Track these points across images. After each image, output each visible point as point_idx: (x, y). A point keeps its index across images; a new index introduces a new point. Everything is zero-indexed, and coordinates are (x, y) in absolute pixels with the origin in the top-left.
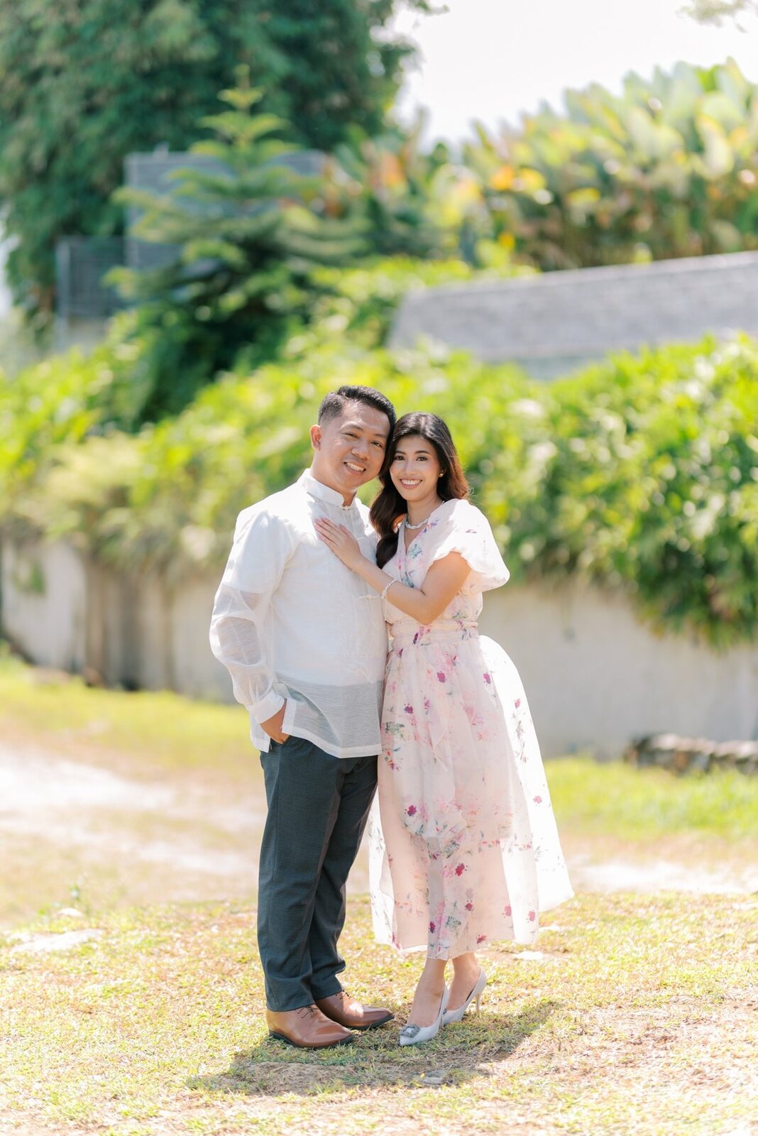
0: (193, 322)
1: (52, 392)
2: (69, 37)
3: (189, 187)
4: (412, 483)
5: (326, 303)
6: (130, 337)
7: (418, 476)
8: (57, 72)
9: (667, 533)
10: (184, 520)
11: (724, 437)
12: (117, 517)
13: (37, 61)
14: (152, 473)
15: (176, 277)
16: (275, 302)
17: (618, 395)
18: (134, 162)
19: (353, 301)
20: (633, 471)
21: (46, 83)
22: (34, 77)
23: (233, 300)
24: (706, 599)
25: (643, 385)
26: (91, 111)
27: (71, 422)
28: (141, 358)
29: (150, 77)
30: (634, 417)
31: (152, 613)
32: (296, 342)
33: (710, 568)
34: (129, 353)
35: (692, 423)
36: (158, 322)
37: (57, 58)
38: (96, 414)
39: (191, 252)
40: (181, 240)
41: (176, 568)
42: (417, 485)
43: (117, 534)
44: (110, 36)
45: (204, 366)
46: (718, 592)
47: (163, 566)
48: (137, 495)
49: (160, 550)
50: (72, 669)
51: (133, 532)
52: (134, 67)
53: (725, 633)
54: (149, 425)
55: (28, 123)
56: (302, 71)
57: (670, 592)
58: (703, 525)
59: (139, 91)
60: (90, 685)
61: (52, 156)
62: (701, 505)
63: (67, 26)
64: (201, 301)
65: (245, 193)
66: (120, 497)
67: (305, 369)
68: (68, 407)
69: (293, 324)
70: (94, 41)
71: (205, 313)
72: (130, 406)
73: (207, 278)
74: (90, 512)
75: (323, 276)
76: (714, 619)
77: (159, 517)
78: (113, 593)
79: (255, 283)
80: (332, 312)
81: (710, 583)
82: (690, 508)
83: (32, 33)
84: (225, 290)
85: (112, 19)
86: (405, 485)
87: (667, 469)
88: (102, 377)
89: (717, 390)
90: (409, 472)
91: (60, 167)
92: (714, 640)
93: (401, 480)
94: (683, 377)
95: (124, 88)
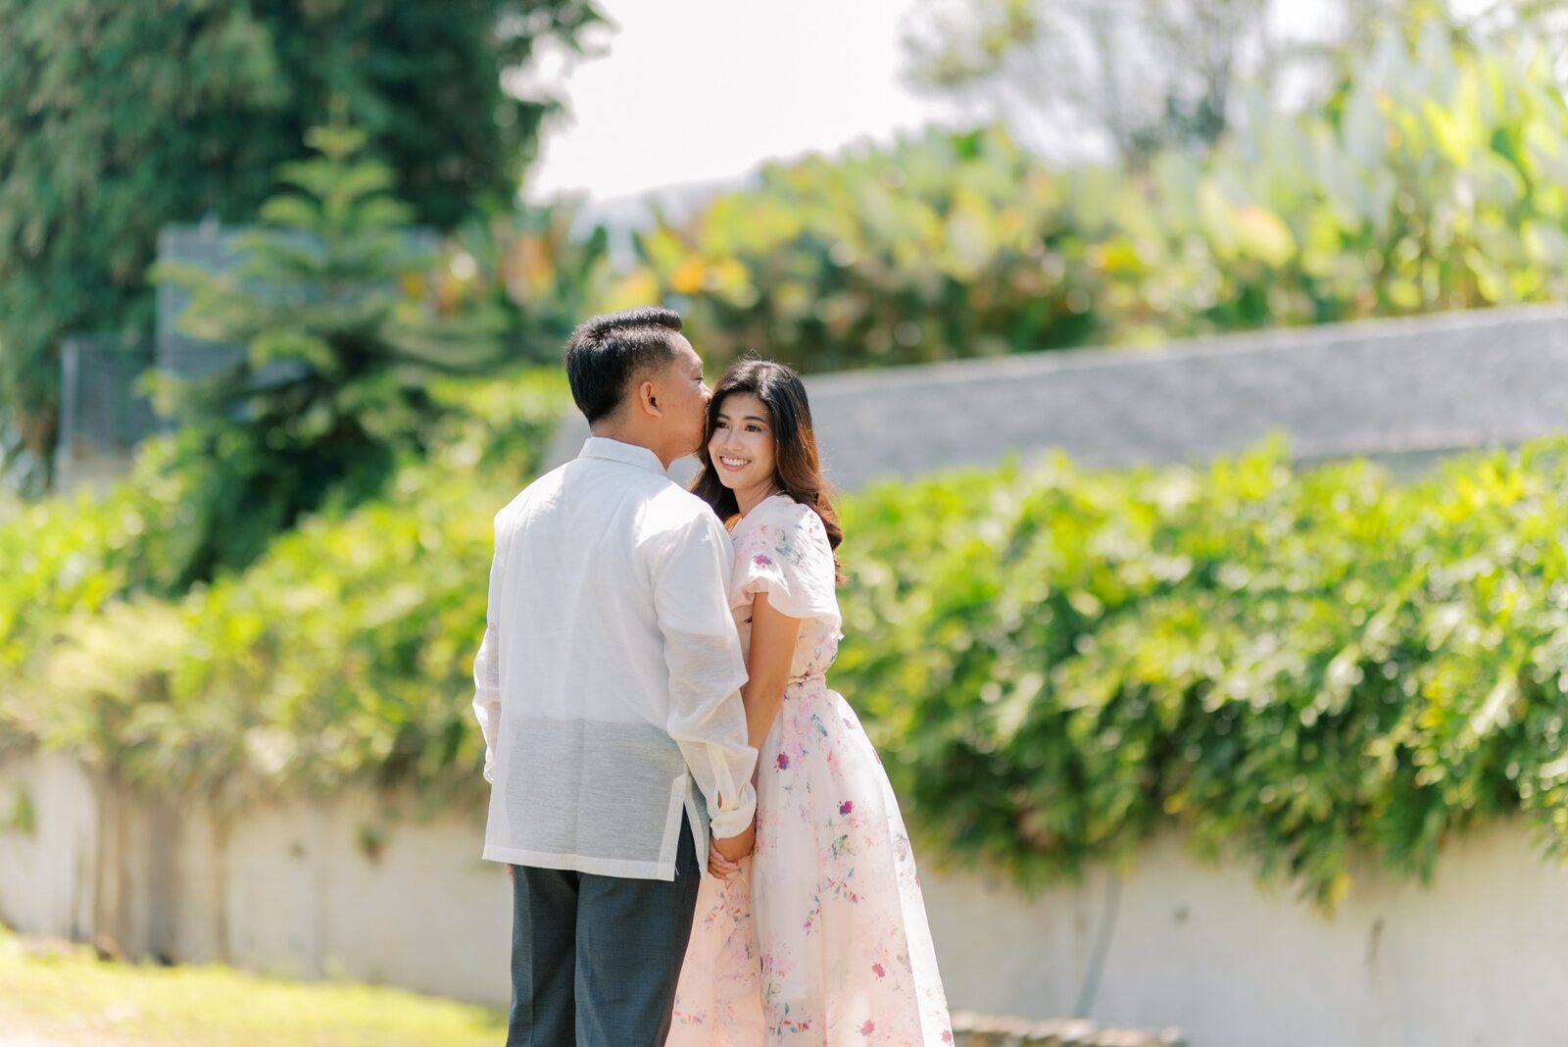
0: (262, 448)
1: (52, 546)
2: (87, 67)
3: (258, 264)
4: (736, 462)
5: (449, 427)
6: (167, 471)
7: (745, 454)
8: (65, 115)
9: (958, 728)
10: (249, 719)
11: (1038, 593)
12: (150, 716)
13: (36, 102)
14: (204, 653)
15: (238, 386)
16: (377, 425)
17: (883, 537)
18: (170, 239)
19: (489, 427)
20: (909, 641)
21: (51, 131)
22: (31, 123)
23: (317, 422)
24: (1012, 820)
25: (919, 527)
26: (112, 171)
27: (81, 588)
28: (185, 497)
29: (198, 125)
30: (909, 568)
31: (196, 853)
32: (409, 478)
33: (1018, 777)
34: (170, 492)
35: (991, 576)
36: (211, 449)
37: (69, 96)
38: (117, 578)
39: (260, 353)
40: (247, 335)
41: (236, 788)
42: (741, 467)
43: (150, 742)
44: (140, 69)
45: (276, 509)
46: (1031, 810)
47: (216, 786)
48: (180, 685)
49: (212, 763)
50: (76, 936)
51: (174, 737)
52: (174, 109)
53: (1040, 868)
54: (197, 585)
55: (21, 185)
56: (409, 126)
57: (961, 812)
58: (1011, 717)
59: (181, 144)
60: (104, 956)
61: (52, 231)
62: (1007, 688)
63: (83, 52)
64: (273, 421)
65: (338, 272)
66: (156, 687)
67: (426, 511)
68: (74, 567)
69: (403, 454)
70: (120, 71)
71: (277, 439)
72: (169, 561)
73: (282, 389)
74: (108, 709)
75: (444, 391)
76: (1023, 848)
77: (213, 716)
78: (139, 827)
79: (350, 396)
80: (458, 439)
81: (1019, 798)
82: (990, 693)
83: (33, 60)
84: (304, 409)
85: (147, 41)
86: (726, 466)
87: (958, 638)
88: (128, 525)
89: (1026, 531)
90: (730, 447)
91: (62, 248)
92: (1023, 880)
93: (721, 457)
94: (975, 514)
95: (158, 139)
